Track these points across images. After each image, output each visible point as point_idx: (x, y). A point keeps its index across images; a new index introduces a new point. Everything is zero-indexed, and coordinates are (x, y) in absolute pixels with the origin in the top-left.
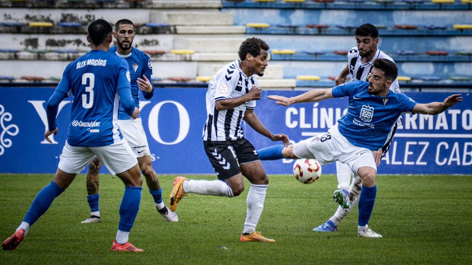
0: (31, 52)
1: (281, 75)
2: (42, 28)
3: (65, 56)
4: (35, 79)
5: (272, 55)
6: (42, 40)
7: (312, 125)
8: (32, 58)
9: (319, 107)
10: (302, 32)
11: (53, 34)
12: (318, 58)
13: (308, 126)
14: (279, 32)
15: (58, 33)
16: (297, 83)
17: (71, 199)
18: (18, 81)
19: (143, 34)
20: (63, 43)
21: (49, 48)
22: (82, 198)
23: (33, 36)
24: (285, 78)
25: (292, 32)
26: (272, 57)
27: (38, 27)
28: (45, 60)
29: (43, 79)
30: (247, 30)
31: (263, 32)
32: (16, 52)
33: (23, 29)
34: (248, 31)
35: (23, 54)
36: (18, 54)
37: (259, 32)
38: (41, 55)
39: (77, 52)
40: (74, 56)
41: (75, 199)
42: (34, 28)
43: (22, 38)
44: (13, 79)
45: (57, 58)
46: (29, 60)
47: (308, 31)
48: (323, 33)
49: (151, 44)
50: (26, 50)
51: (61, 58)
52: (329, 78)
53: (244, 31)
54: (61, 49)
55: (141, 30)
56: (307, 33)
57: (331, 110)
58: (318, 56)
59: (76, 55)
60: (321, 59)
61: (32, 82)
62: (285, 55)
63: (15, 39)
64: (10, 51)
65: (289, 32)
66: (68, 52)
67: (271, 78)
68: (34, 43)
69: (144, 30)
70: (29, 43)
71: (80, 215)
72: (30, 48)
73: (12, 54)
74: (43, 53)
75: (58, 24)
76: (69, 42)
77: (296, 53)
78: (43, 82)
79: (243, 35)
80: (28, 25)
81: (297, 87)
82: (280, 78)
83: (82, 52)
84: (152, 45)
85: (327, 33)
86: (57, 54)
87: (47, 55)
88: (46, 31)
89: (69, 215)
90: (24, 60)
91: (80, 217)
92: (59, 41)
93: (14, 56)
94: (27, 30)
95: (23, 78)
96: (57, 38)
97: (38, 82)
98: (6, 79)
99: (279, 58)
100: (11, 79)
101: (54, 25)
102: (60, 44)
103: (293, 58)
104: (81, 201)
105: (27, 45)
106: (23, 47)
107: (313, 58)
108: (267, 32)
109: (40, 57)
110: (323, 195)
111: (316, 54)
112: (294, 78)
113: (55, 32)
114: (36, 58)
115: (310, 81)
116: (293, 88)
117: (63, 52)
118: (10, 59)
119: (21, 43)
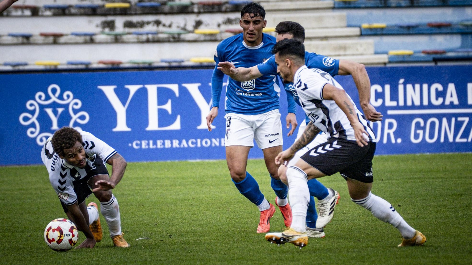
0: (108, 34)
1: (372, 51)
2: (118, 10)
3: (144, 38)
4: (113, 63)
5: (362, 30)
6: (119, 21)
7: (398, 103)
8: (109, 41)
9: (405, 84)
10: (393, 5)
11: (131, 15)
12: (411, 32)
13: (394, 104)
14: (369, 5)
15: (136, 14)
16: (389, 58)
17: (137, 188)
18: (95, 66)
19: (226, 12)
20: (142, 25)
21: (127, 30)
22: (149, 187)
23: (110, 18)
24: (376, 53)
25: (383, 5)
26: (362, 31)
27: (115, 9)
28: (123, 42)
29: (121, 63)
30: (335, 4)
31: (352, 5)
32: (91, 35)
33: (99, 11)
34: (337, 6)
35: (100, 38)
36: (94, 37)
37: (347, 6)
38: (119, 37)
39: (157, 33)
40: (153, 38)
41: (141, 188)
42: (110, 9)
43: (98, 20)
44: (89, 64)
45: (136, 40)
46: (106, 43)
47: (399, 3)
48: (415, 4)
49: (234, 22)
50: (102, 33)
51: (140, 40)
52: (424, 52)
53: (332, 6)
54: (140, 30)
55: (224, 8)
56: (398, 5)
57: (417, 86)
58: (411, 29)
59: (155, 36)
60: (414, 32)
61: (110, 66)
62: (376, 29)
63: (90, 22)
64: (85, 35)
65: (380, 5)
66: (147, 34)
67: (362, 54)
68: (111, 25)
69: (227, 8)
70: (106, 25)
71: (142, 205)
72: (107, 30)
73: (88, 38)
74: (121, 35)
75: (136, 4)
76: (148, 23)
77: (388, 26)
78: (122, 66)
79: (331, 10)
80: (103, 6)
81: (390, 62)
82: (371, 54)
83: (162, 33)
84: (236, 24)
85: (421, 4)
86: (135, 36)
87: (125, 38)
88: (123, 12)
89: (132, 205)
90: (100, 43)
91: (143, 207)
92: (138, 23)
93: (90, 40)
94: (103, 12)
95: (100, 62)
96: (135, 19)
97: (115, 66)
98: (81, 64)
99: (369, 33)
100: (87, 64)
101: (131, 6)
102: (138, 25)
103: (384, 32)
104: (148, 190)
105: (104, 27)
106: (99, 30)
107: (406, 31)
108: (357, 5)
109: (117, 40)
110: (404, 176)
111: (409, 27)
112: (386, 53)
113: (133, 12)
114: (113, 41)
115: (403, 56)
116: (385, 64)
117: (141, 34)
118: (85, 43)
119: (97, 26)
